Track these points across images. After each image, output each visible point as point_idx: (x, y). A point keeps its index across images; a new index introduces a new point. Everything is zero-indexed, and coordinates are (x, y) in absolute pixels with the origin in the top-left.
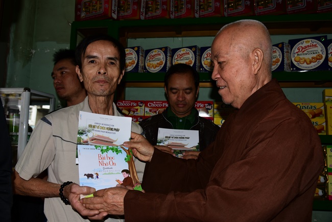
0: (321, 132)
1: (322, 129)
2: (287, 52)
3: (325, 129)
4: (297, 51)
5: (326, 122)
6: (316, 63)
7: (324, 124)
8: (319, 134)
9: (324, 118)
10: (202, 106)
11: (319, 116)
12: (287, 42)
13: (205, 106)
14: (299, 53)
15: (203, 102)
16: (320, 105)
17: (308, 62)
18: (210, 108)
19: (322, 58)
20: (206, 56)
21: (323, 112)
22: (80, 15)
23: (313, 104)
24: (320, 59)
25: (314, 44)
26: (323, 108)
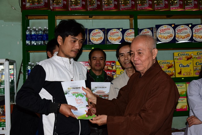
0: (172, 76)
1: (173, 74)
2: (155, 33)
3: (174, 74)
4: (160, 31)
5: (175, 70)
6: (170, 39)
7: (174, 72)
8: (171, 77)
9: (174, 68)
10: (109, 64)
11: (171, 67)
12: (155, 27)
13: (111, 64)
14: (161, 33)
15: (110, 61)
16: (171, 62)
17: (166, 38)
18: (114, 65)
19: (172, 36)
20: (110, 34)
21: (173, 65)
22: (25, 5)
23: (168, 61)
24: (171, 37)
25: (169, 28)
26: (173, 63)
